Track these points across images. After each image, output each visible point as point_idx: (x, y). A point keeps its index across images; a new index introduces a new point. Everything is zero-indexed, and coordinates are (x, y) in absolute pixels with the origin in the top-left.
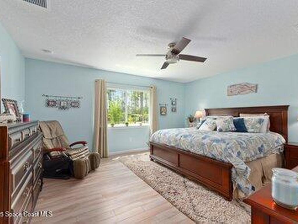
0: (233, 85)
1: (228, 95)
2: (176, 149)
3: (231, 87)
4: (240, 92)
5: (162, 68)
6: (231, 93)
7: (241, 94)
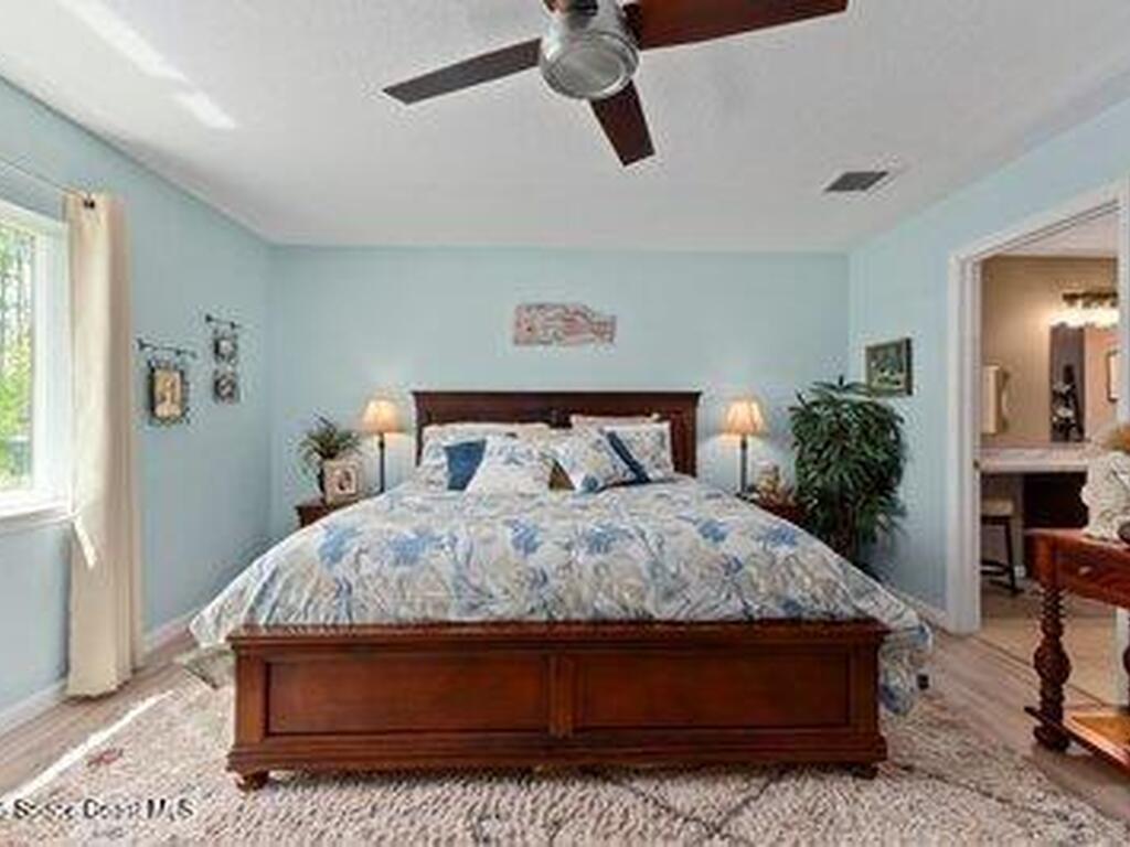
0: (540, 307)
1: (516, 342)
2: (544, 629)
3: (529, 309)
4: (560, 334)
5: (391, 91)
6: (527, 334)
7: (563, 342)
